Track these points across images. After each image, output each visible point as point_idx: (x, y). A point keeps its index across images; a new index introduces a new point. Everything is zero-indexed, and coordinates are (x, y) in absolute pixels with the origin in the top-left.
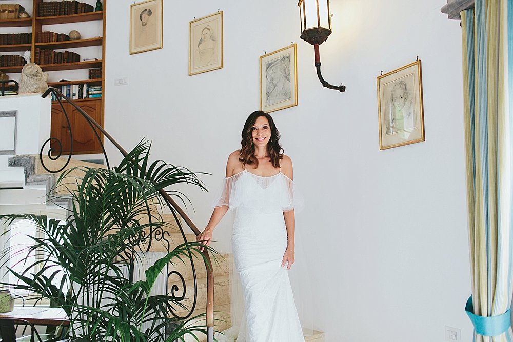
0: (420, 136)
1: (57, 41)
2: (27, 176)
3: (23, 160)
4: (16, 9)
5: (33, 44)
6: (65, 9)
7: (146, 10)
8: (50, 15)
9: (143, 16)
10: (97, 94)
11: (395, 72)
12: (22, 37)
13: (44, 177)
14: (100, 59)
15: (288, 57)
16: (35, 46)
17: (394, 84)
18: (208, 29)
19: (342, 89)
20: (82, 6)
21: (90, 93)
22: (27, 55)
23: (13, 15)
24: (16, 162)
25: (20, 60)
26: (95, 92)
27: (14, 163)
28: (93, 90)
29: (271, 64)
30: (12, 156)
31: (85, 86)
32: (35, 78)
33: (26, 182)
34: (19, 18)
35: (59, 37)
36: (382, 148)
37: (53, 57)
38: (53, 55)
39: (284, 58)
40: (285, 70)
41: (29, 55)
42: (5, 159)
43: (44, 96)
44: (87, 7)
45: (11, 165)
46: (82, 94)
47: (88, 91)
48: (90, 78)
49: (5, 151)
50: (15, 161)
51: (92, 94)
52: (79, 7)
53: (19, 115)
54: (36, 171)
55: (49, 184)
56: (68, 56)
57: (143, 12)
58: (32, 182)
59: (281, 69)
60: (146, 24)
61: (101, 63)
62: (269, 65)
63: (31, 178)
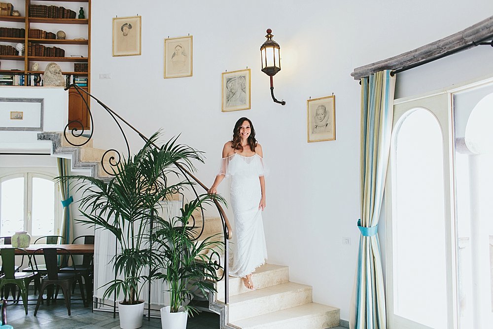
0: (333, 137)
1: (46, 38)
2: (55, 147)
3: (52, 136)
4: (9, 8)
5: (26, 39)
6: (53, 12)
7: (127, 24)
8: (40, 16)
9: (124, 28)
10: (83, 83)
11: (319, 99)
12: (15, 31)
13: (71, 149)
14: (85, 56)
15: (244, 77)
16: (28, 40)
17: (318, 106)
18: (180, 46)
19: (283, 103)
20: (68, 12)
21: (76, 82)
22: (20, 47)
23: (6, 12)
24: (46, 137)
25: (12, 50)
26: (80, 82)
27: (43, 137)
28: (78, 80)
29: (231, 79)
30: (40, 132)
31: (72, 76)
32: (58, 75)
33: (54, 151)
34: (11, 15)
35: (48, 35)
36: (309, 141)
37: (43, 50)
38: (43, 49)
39: (241, 77)
40: (242, 86)
41: (22, 47)
42: (35, 134)
43: (65, 90)
44: (72, 13)
45: (41, 139)
46: (69, 82)
47: (74, 81)
48: (75, 70)
49: (33, 128)
50: (44, 136)
51: (77, 83)
52: (66, 12)
53: (45, 102)
54: (62, 144)
55: (76, 154)
56: (56, 51)
57: (124, 25)
58: (59, 152)
59: (238, 84)
60: (127, 35)
61: (87, 60)
62: (229, 80)
63: (58, 149)
